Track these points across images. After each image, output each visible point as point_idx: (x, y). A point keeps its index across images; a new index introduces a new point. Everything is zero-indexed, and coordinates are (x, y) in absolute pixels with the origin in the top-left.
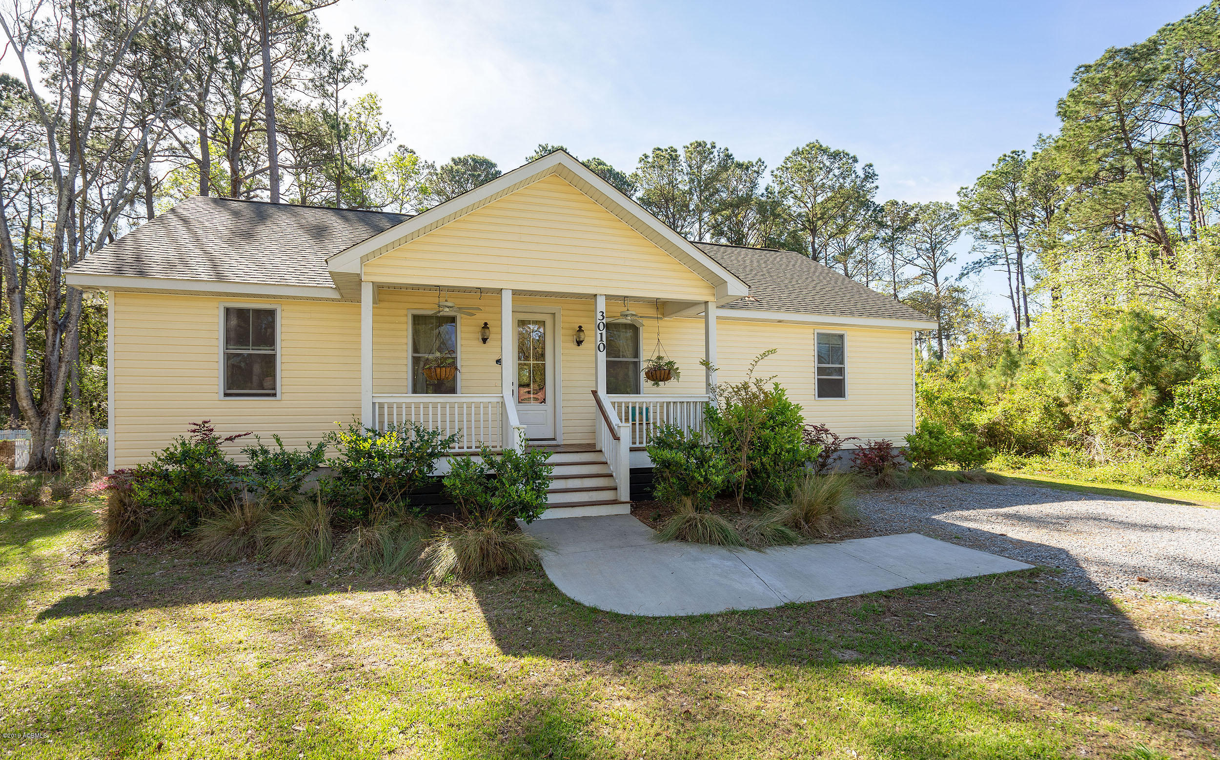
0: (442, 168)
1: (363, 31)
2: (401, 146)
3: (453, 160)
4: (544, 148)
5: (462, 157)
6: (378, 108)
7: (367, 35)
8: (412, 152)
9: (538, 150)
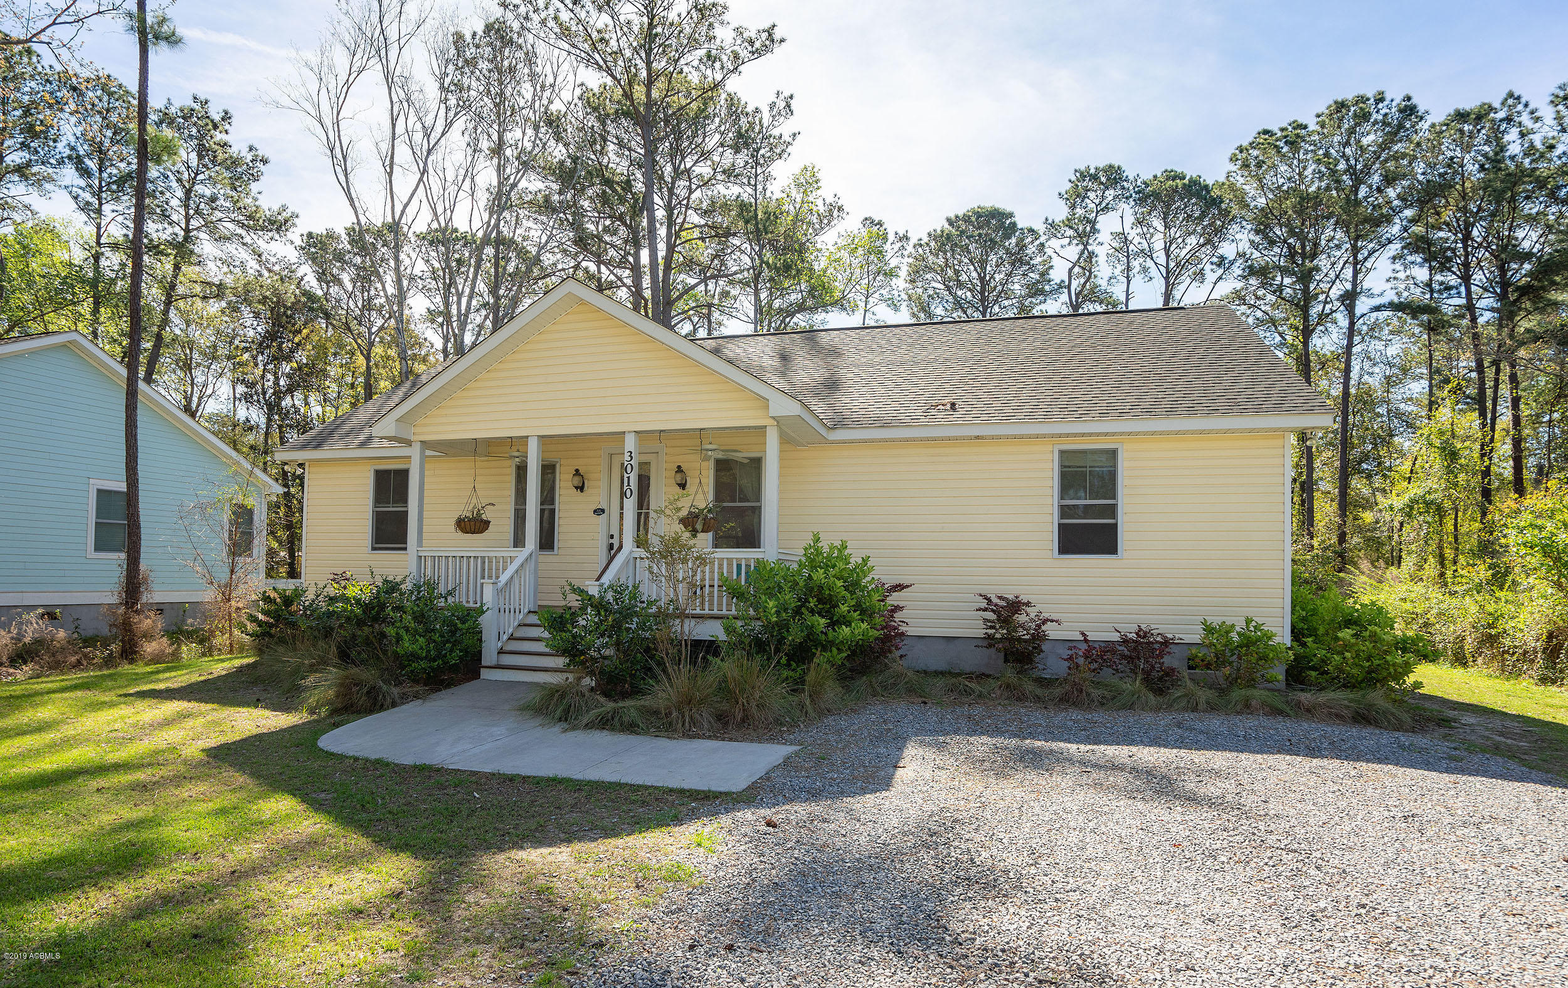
0: (930, 235)
1: (787, 94)
2: (866, 219)
3: (949, 220)
4: (1082, 174)
5: (961, 214)
6: (817, 182)
7: (791, 97)
8: (880, 224)
9: (1073, 178)
